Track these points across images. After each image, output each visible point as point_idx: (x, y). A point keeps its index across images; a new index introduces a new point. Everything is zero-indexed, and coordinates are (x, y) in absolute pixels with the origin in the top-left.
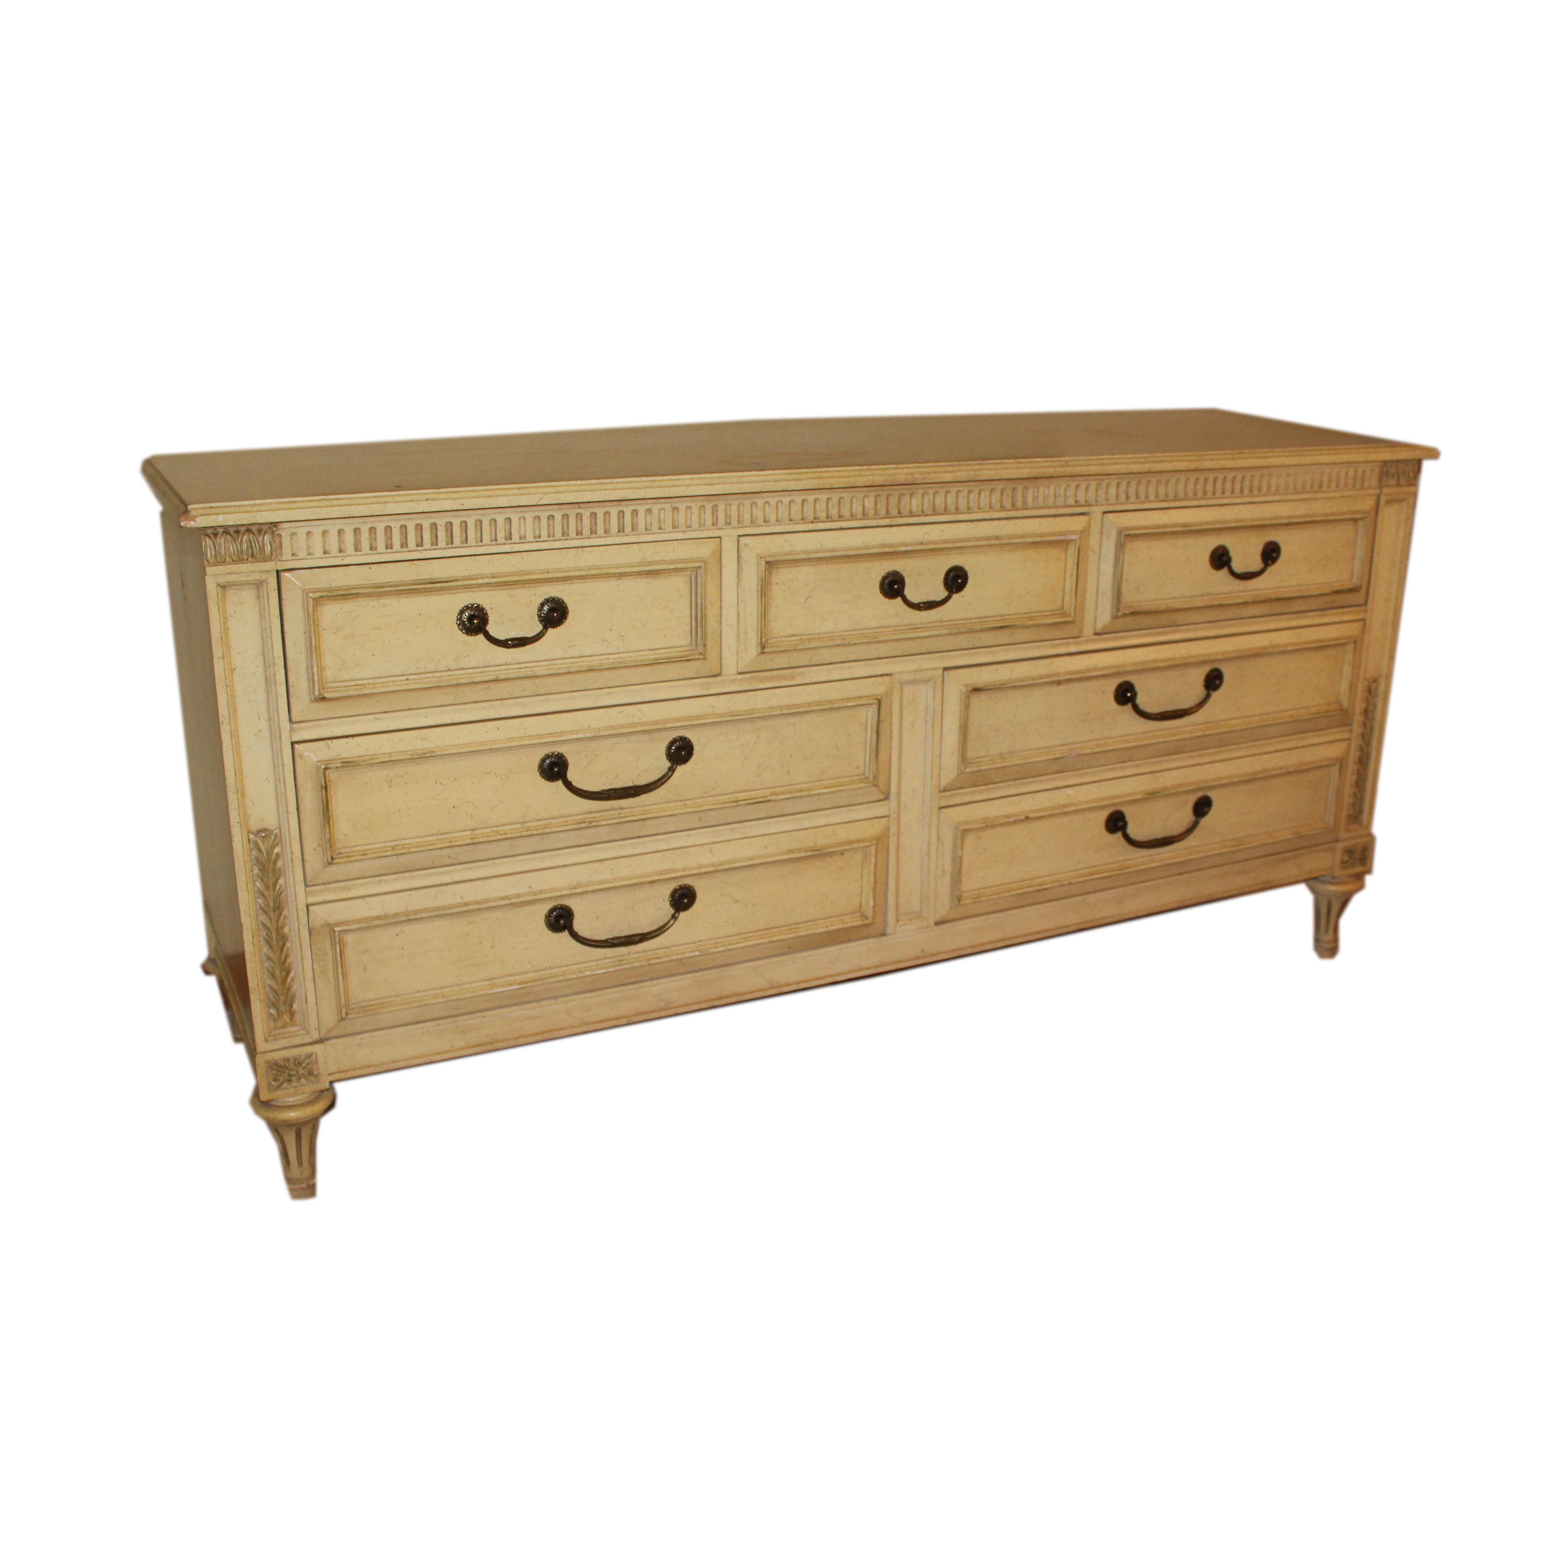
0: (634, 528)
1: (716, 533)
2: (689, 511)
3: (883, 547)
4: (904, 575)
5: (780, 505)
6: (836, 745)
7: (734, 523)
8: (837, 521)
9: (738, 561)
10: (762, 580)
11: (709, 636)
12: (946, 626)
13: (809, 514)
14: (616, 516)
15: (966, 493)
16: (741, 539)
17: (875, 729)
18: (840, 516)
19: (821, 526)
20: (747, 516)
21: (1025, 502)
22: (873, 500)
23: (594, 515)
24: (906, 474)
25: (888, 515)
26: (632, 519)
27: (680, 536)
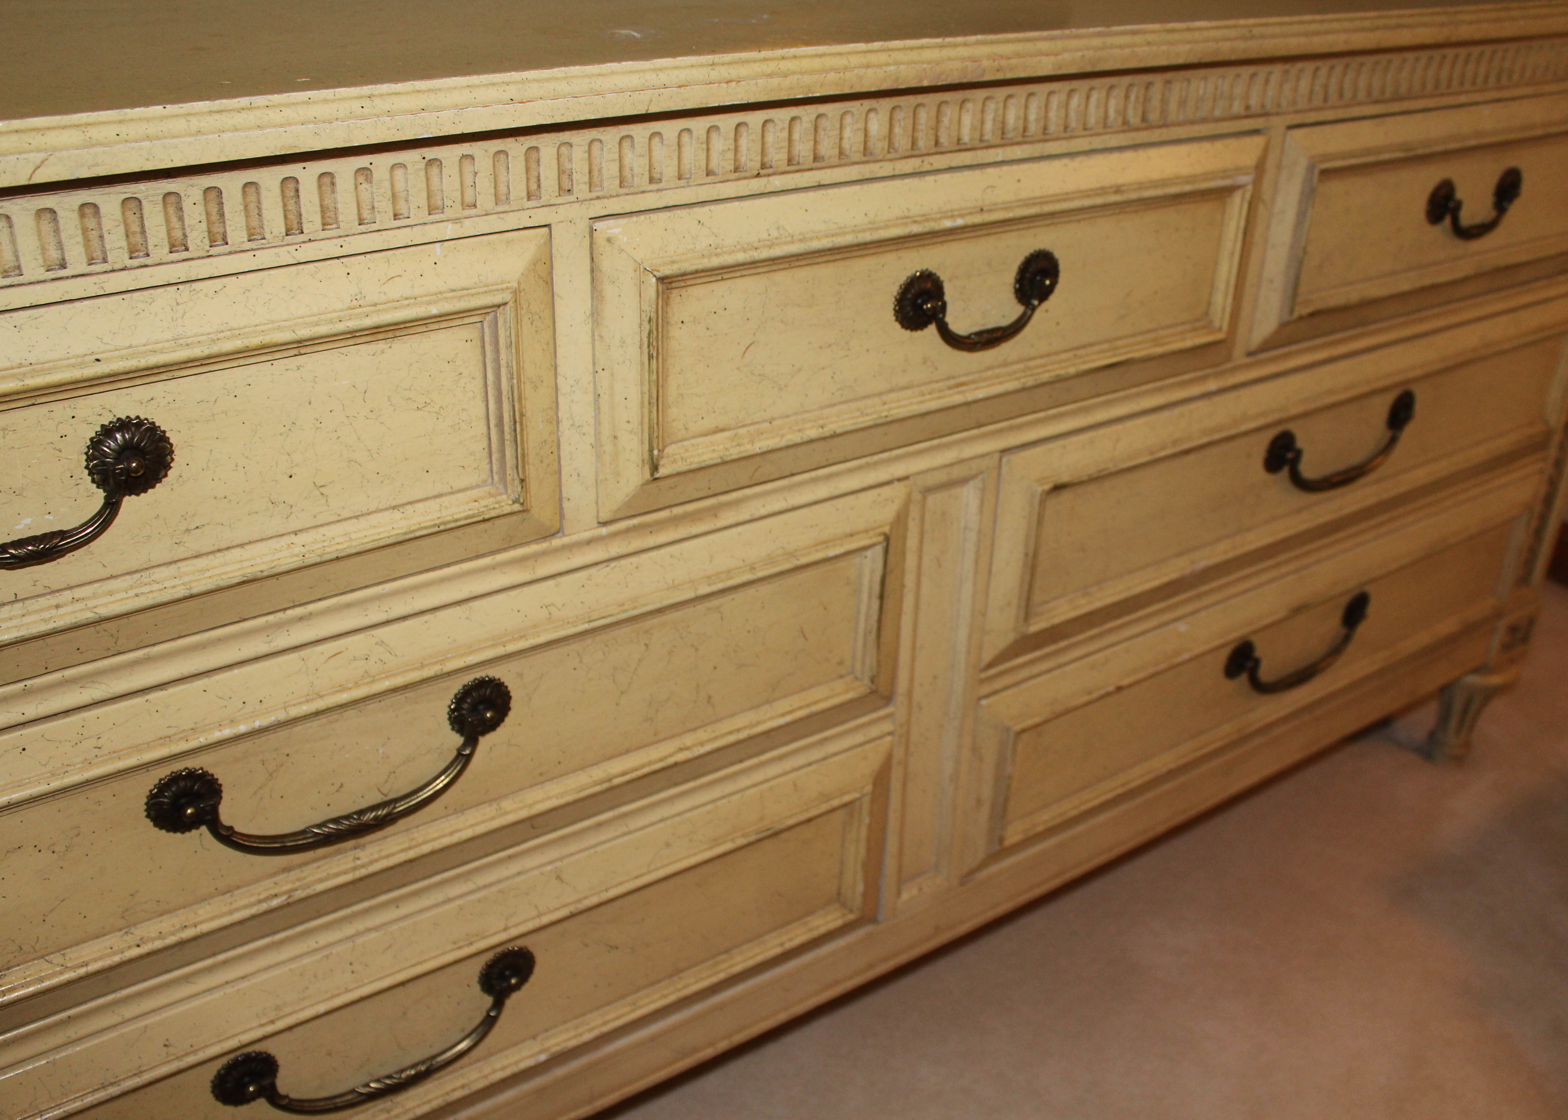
0: (329, 217)
1: (542, 216)
2: (468, 167)
3: (905, 224)
4: (942, 278)
5: (685, 138)
6: (802, 632)
7: (581, 190)
8: (811, 169)
9: (593, 280)
10: (650, 321)
11: (532, 458)
12: (1015, 372)
13: (750, 158)
14: (277, 191)
15: (1063, 97)
16: (598, 225)
17: (877, 588)
18: (816, 158)
19: (777, 182)
20: (610, 170)
21: (1164, 112)
22: (887, 118)
23: (213, 195)
24: (963, 59)
25: (914, 152)
26: (321, 199)
27: (449, 230)
